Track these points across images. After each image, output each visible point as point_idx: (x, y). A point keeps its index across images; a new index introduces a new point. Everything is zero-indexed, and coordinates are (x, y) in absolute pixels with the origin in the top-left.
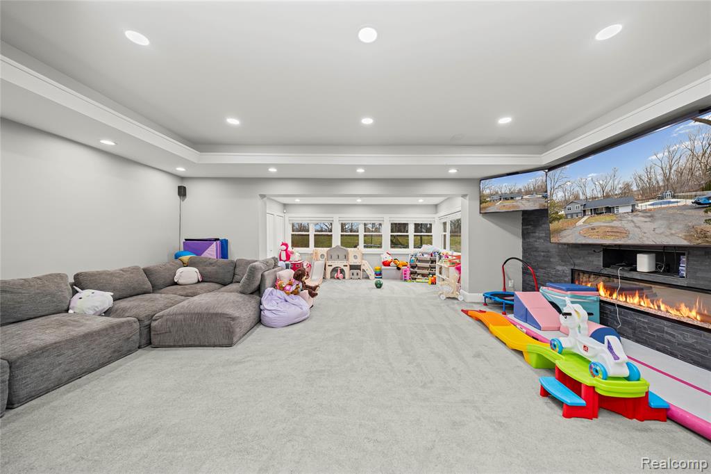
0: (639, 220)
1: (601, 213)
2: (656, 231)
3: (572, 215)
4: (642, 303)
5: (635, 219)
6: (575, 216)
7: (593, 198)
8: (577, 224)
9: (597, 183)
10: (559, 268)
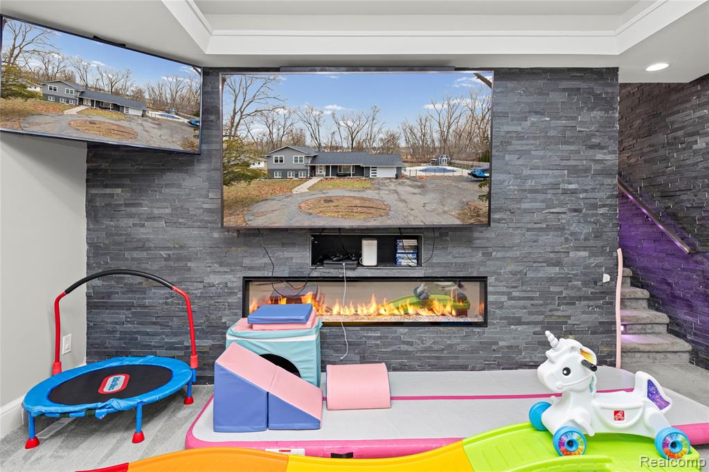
0: (405, 190)
1: (345, 175)
2: (428, 208)
3: (284, 173)
4: (382, 311)
5: (400, 189)
6: (291, 176)
7: (331, 147)
8: (295, 191)
9: (342, 123)
10: (215, 279)
